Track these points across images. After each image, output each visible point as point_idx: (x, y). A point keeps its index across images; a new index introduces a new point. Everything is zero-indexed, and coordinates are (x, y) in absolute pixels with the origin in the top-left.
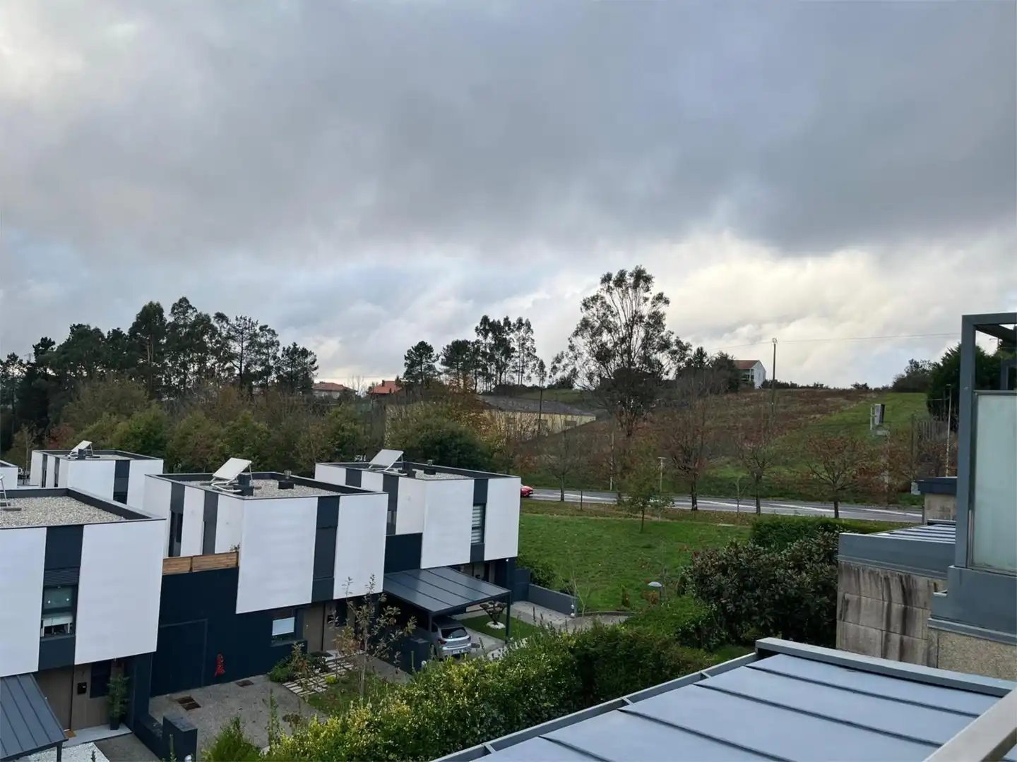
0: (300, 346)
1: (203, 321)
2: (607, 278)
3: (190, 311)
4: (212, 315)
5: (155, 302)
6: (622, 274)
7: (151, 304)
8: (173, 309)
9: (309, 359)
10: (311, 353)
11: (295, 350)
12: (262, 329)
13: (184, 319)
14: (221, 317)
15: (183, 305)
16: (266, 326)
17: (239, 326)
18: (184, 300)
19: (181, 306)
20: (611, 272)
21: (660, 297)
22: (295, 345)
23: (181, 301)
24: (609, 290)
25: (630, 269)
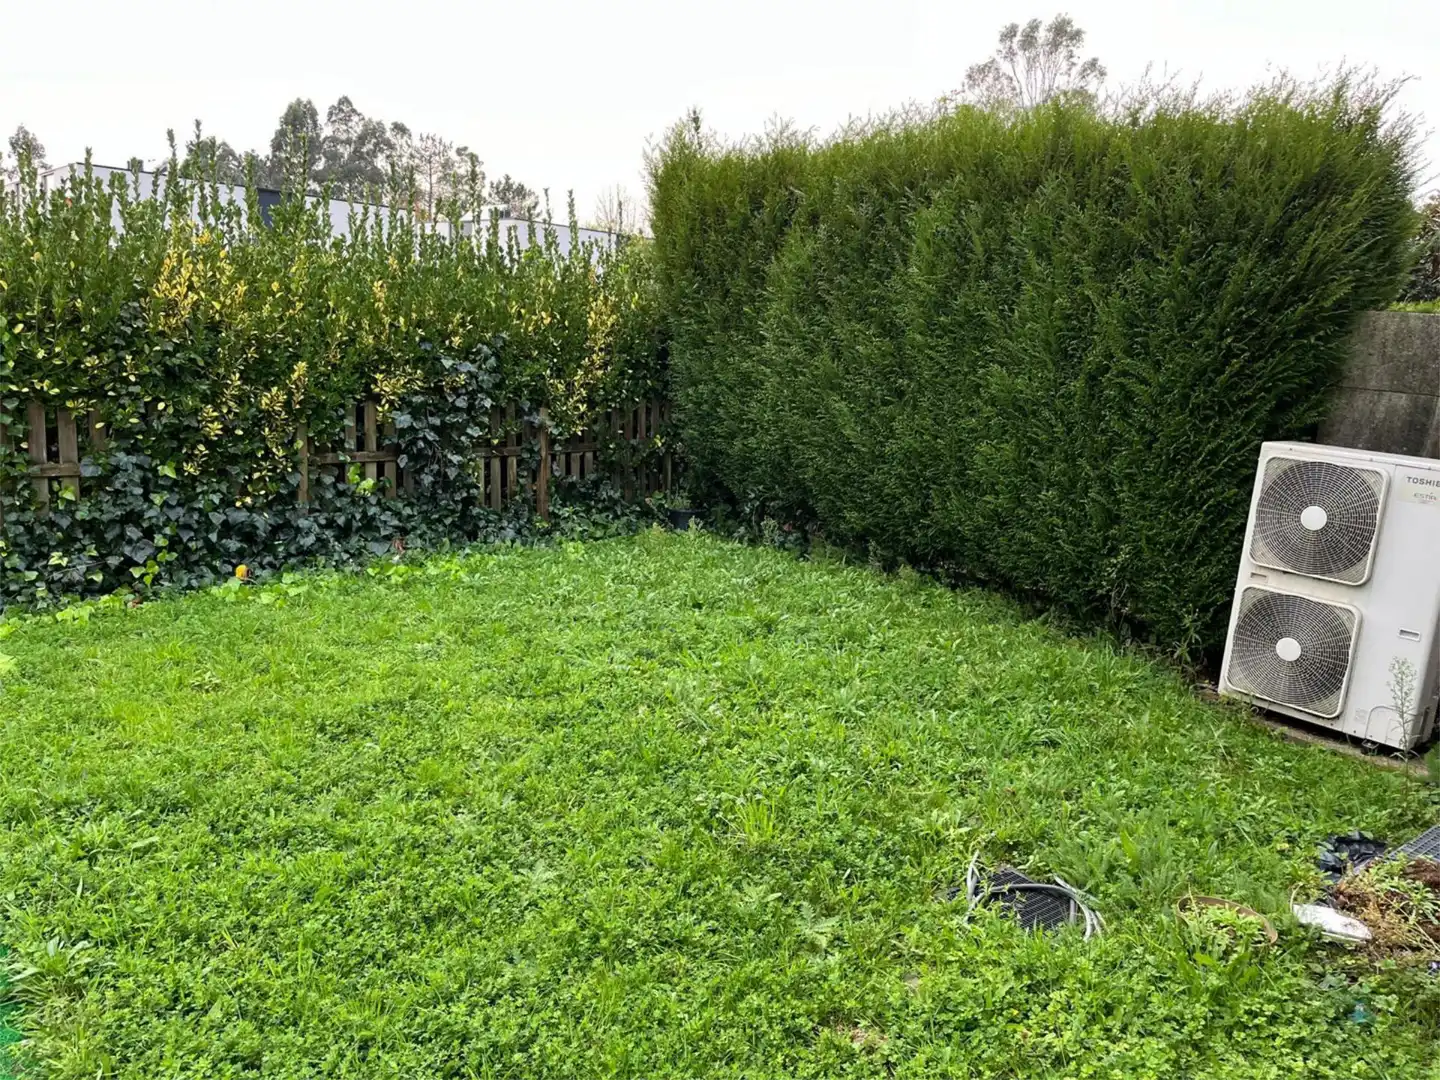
0: (516, 181)
1: (373, 132)
2: (1009, 34)
3: (355, 118)
4: (388, 126)
5: (304, 100)
6: (1034, 27)
7: (299, 102)
8: (331, 114)
9: (528, 202)
10: (531, 193)
11: (509, 187)
12: (459, 152)
13: (347, 131)
14: (400, 129)
15: (343, 109)
16: (465, 149)
17: (425, 150)
18: (345, 101)
19: (341, 110)
20: (1016, 22)
21: (1093, 64)
22: (508, 178)
23: (341, 102)
24: (1011, 55)
25: (1047, 20)
